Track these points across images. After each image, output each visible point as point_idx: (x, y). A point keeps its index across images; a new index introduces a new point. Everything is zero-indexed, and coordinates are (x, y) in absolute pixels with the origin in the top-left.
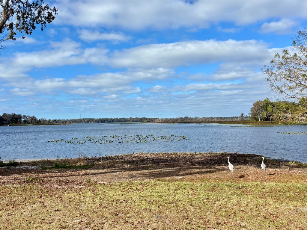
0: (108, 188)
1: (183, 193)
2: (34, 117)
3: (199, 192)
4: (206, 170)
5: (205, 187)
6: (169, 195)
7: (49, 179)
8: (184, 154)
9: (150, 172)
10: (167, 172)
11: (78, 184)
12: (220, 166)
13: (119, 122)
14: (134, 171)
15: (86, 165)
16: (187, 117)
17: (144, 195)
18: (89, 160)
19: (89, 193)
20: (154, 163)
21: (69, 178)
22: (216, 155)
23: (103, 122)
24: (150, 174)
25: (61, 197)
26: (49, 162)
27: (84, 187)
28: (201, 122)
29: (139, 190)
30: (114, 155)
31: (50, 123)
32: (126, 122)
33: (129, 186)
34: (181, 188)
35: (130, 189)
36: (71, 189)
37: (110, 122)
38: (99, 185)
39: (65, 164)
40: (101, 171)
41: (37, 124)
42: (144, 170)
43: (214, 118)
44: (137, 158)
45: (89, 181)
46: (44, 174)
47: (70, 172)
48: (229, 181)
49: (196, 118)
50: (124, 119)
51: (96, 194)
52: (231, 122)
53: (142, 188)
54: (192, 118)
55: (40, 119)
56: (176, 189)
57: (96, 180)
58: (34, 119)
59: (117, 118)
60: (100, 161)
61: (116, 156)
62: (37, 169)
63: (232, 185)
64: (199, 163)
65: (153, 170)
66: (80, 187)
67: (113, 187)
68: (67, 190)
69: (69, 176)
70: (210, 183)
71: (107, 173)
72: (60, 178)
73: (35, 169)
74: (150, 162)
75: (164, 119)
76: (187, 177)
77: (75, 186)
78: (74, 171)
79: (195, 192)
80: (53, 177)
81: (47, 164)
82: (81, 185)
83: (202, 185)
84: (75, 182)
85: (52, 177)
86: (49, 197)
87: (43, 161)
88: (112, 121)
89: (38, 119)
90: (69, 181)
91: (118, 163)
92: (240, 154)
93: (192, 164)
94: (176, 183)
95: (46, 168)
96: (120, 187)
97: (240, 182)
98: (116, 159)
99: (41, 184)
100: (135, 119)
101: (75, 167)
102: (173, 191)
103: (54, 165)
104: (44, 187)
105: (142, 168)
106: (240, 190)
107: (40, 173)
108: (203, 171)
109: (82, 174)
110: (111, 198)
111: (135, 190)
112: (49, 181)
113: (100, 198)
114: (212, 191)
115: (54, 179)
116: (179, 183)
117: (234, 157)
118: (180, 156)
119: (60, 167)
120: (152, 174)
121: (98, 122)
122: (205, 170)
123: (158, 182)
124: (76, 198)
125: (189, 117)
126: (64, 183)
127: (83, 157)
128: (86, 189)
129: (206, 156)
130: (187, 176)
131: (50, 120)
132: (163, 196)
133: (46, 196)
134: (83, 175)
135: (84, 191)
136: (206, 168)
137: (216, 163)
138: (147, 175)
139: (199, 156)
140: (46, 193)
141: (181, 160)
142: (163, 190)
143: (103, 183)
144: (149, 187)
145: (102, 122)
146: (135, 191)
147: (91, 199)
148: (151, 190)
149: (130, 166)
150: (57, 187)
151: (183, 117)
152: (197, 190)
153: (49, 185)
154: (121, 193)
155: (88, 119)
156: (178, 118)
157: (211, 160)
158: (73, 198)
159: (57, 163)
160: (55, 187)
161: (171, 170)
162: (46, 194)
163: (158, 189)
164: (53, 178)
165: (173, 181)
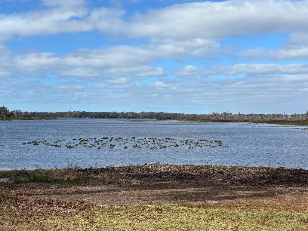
0: (109, 213)
1: (220, 226)
2: (4, 108)
3: (243, 225)
4: (254, 192)
5: (252, 218)
6: (199, 227)
7: (25, 198)
8: (220, 167)
9: (170, 193)
10: (196, 194)
11: (66, 206)
12: (274, 187)
13: (125, 117)
14: (146, 189)
15: (77, 180)
16: (225, 113)
17: (163, 226)
18: (82, 171)
19: (82, 220)
20: (176, 180)
21: (54, 198)
22: (269, 170)
23: (103, 118)
24: (171, 195)
25: (41, 225)
26: (24, 173)
27: (75, 210)
28: (246, 121)
29: (154, 218)
30: (118, 166)
31: (27, 116)
32: (135, 118)
33: (139, 212)
34: (216, 217)
35: (142, 216)
36: (56, 213)
37: (112, 117)
38: (96, 208)
39: (47, 177)
40: (99, 188)
41: (9, 117)
42: (161, 189)
43: (267, 115)
44: (151, 171)
45: (82, 202)
46: (17, 191)
47: (55, 188)
48: (288, 209)
49: (240, 115)
50: (132, 113)
51: (92, 222)
52: (292, 122)
53: (159, 216)
54: (233, 115)
55: (13, 111)
56: (210, 219)
57: (91, 202)
58: (4, 111)
59: (122, 112)
60: (98, 174)
61: (120, 167)
62: (7, 183)
63: (294, 216)
64: (242, 182)
65: (175, 190)
66: (69, 211)
67: (117, 213)
68: (50, 214)
69: (54, 194)
70: (260, 212)
71: (108, 191)
72: (40, 196)
73: (5, 183)
74: (170, 178)
75: (191, 115)
76: (225, 202)
77: (62, 209)
78: (61, 187)
79: (238, 224)
80: (31, 195)
81: (22, 176)
82: (70, 207)
83: (247, 214)
84: (61, 204)
85: (29, 195)
86: (25, 223)
87: (16, 171)
88: (115, 116)
89: (10, 111)
90: (53, 201)
91: (123, 178)
92: (304, 170)
93: (232, 183)
94: (209, 210)
95: (21, 182)
96: (127, 212)
97: (306, 212)
98: (121, 172)
99: (14, 204)
100: (148, 115)
101: (62, 181)
102: (205, 223)
103: (32, 178)
104: (17, 210)
105: (159, 187)
106: (305, 224)
107: (13, 189)
108: (249, 194)
109: (71, 192)
110: (113, 228)
111: (148, 218)
112: (25, 201)
113: (98, 227)
114: (263, 224)
115: (32, 198)
116: (213, 210)
117: (295, 174)
118: (214, 170)
119: (41, 181)
120: (173, 195)
121: (96, 117)
122: (252, 192)
123: (183, 207)
124: (64, 227)
125: (228, 113)
126: (46, 205)
127: (73, 167)
128: (77, 214)
129: (254, 172)
130: (225, 200)
131: (26, 113)
132: (190, 228)
133: (20, 222)
134: (74, 193)
135: (75, 217)
136: (254, 189)
137: (269, 182)
138: (166, 197)
139: (242, 171)
140: (21, 218)
141: (216, 176)
142: (190, 220)
143: (102, 205)
144: (169, 214)
145: (100, 117)
146: (148, 220)
147: (84, 229)
148: (172, 219)
149: (141, 183)
150: (36, 210)
151: (220, 113)
152: (241, 221)
153: (24, 206)
154: (128, 222)
155: (80, 112)
156: (212, 114)
157: (261, 178)
158: (59, 227)
159: (37, 175)
160: (33, 209)
161: (202, 191)
162: (21, 220)
163: (182, 217)
164: (30, 197)
165: (204, 206)
